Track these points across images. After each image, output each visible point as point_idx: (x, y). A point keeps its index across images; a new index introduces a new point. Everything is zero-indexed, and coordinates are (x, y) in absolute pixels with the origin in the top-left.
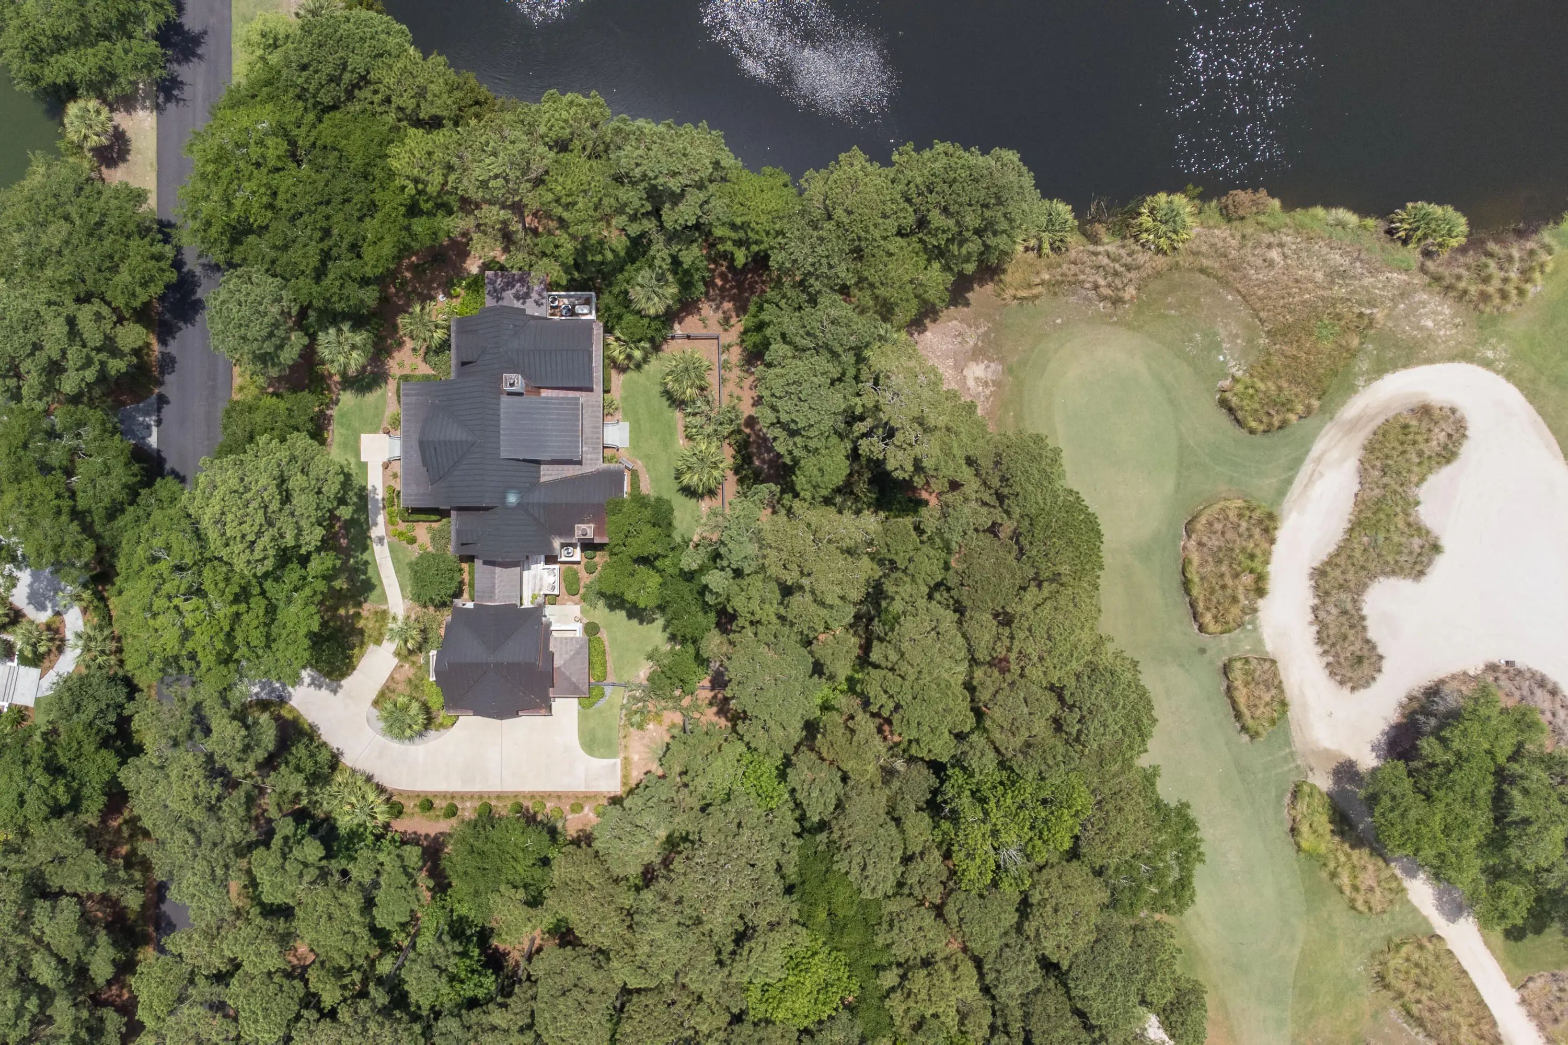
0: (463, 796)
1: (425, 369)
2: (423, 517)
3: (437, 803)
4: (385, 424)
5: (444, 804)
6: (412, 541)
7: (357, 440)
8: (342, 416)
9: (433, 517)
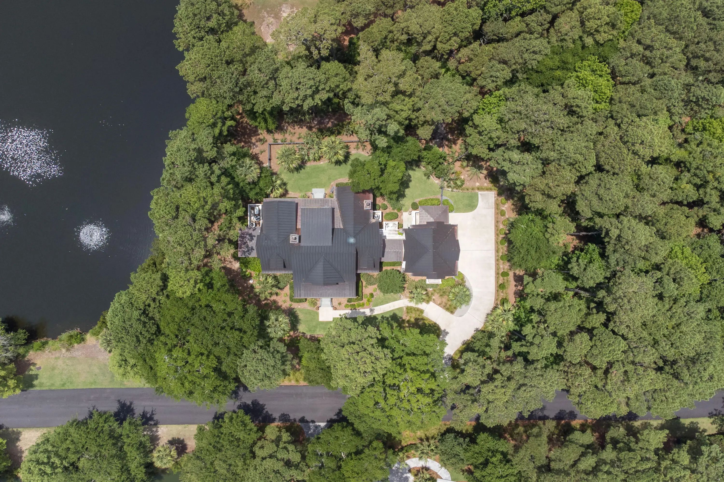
0: (497, 269)
1: (287, 290)
2: (360, 289)
3: (501, 282)
4: (314, 309)
5: (501, 278)
6: (372, 295)
7: (322, 323)
8: (310, 331)
9: (360, 284)
